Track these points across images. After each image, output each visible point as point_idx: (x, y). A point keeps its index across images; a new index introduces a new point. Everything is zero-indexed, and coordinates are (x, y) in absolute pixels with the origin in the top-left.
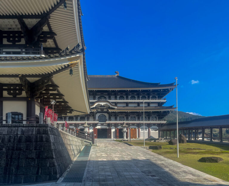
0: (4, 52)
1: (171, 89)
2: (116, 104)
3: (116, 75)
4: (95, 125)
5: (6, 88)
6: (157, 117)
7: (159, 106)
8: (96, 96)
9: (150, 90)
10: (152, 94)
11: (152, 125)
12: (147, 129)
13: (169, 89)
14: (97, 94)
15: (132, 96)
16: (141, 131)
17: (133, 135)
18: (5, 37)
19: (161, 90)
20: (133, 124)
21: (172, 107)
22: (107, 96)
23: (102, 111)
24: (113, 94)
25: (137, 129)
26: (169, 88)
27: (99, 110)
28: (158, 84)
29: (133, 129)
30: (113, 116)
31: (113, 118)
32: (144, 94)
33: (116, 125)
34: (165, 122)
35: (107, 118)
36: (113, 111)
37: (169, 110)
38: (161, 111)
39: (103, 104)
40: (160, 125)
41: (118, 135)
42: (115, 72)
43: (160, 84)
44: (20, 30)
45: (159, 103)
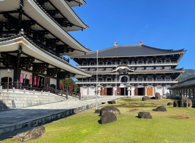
0: (3, 36)
1: (182, 54)
2: (136, 68)
3: (141, 44)
4: (119, 85)
5: (2, 60)
6: (171, 78)
7: (172, 68)
8: (120, 62)
9: (163, 56)
10: (166, 58)
11: (166, 84)
12: (162, 88)
13: (180, 55)
14: (121, 60)
15: (149, 61)
16: (157, 89)
17: (149, 93)
18: (4, 26)
19: (172, 55)
20: (150, 84)
21: (182, 69)
22: (128, 62)
23: (124, 74)
24: (133, 59)
25: (153, 88)
26: (179, 53)
27: (122, 73)
28: (171, 50)
29: (150, 88)
30: (133, 77)
31: (133, 79)
32: (159, 59)
33: (135, 85)
34: (177, 82)
35: (129, 79)
36: (132, 73)
37: (180, 72)
38: (173, 73)
39: (123, 68)
40: (172, 84)
41: (137, 93)
42: (140, 42)
43: (173, 50)
44: (7, 21)
45: (172, 66)
